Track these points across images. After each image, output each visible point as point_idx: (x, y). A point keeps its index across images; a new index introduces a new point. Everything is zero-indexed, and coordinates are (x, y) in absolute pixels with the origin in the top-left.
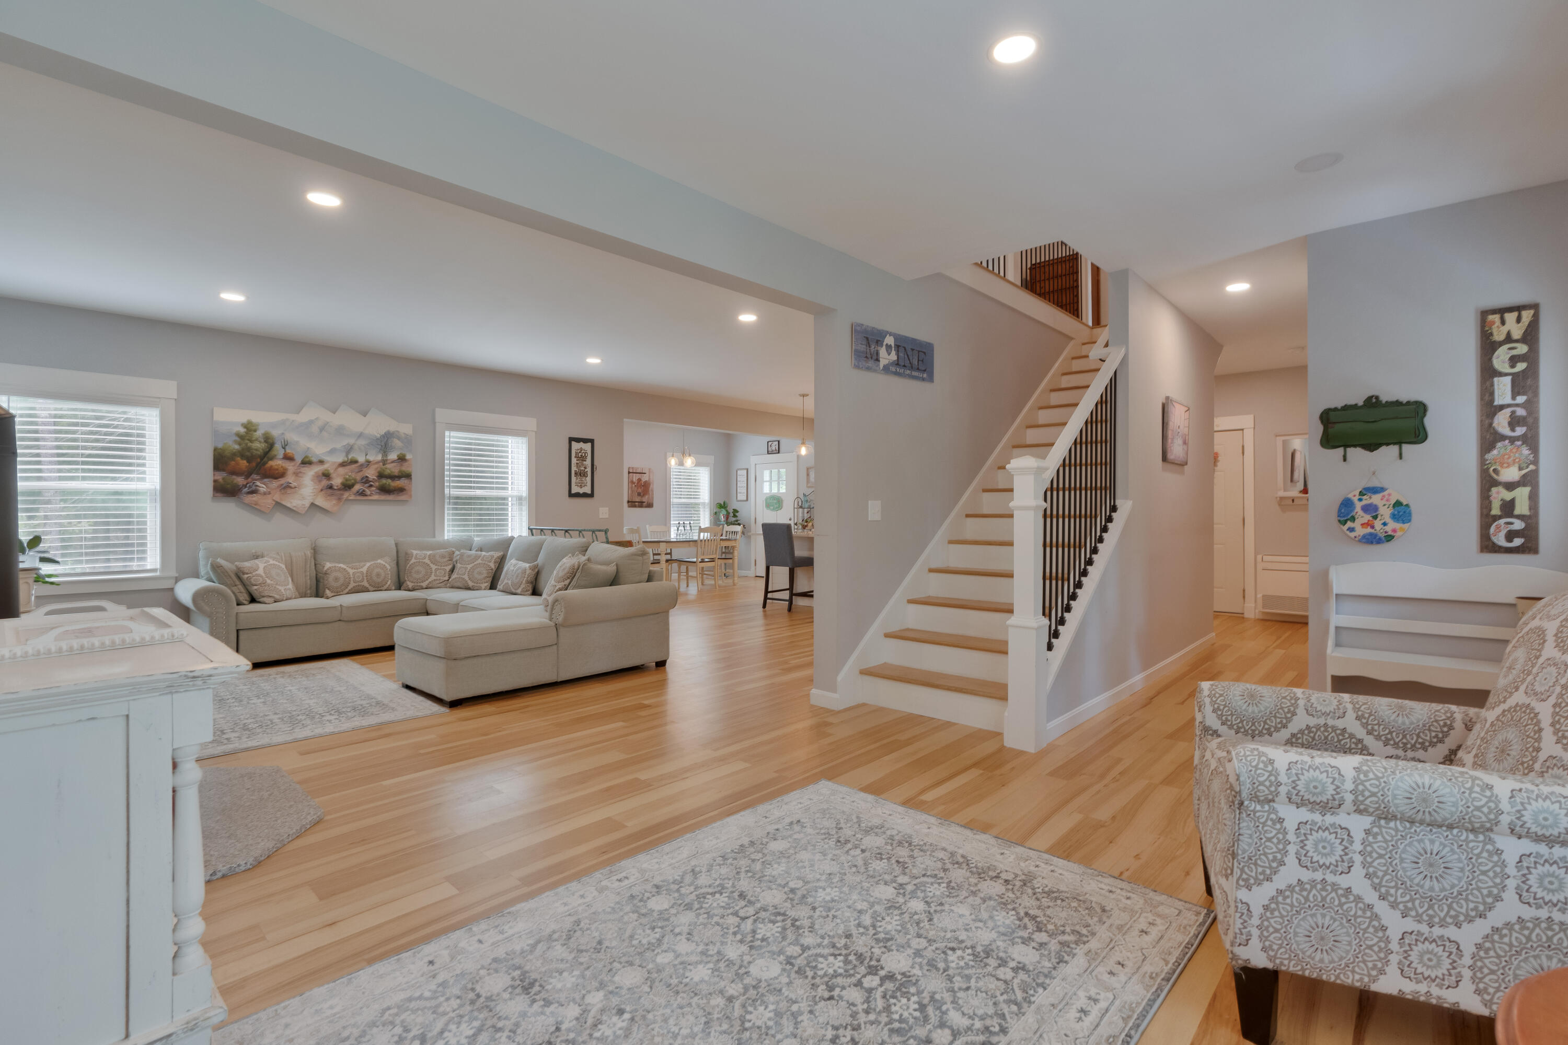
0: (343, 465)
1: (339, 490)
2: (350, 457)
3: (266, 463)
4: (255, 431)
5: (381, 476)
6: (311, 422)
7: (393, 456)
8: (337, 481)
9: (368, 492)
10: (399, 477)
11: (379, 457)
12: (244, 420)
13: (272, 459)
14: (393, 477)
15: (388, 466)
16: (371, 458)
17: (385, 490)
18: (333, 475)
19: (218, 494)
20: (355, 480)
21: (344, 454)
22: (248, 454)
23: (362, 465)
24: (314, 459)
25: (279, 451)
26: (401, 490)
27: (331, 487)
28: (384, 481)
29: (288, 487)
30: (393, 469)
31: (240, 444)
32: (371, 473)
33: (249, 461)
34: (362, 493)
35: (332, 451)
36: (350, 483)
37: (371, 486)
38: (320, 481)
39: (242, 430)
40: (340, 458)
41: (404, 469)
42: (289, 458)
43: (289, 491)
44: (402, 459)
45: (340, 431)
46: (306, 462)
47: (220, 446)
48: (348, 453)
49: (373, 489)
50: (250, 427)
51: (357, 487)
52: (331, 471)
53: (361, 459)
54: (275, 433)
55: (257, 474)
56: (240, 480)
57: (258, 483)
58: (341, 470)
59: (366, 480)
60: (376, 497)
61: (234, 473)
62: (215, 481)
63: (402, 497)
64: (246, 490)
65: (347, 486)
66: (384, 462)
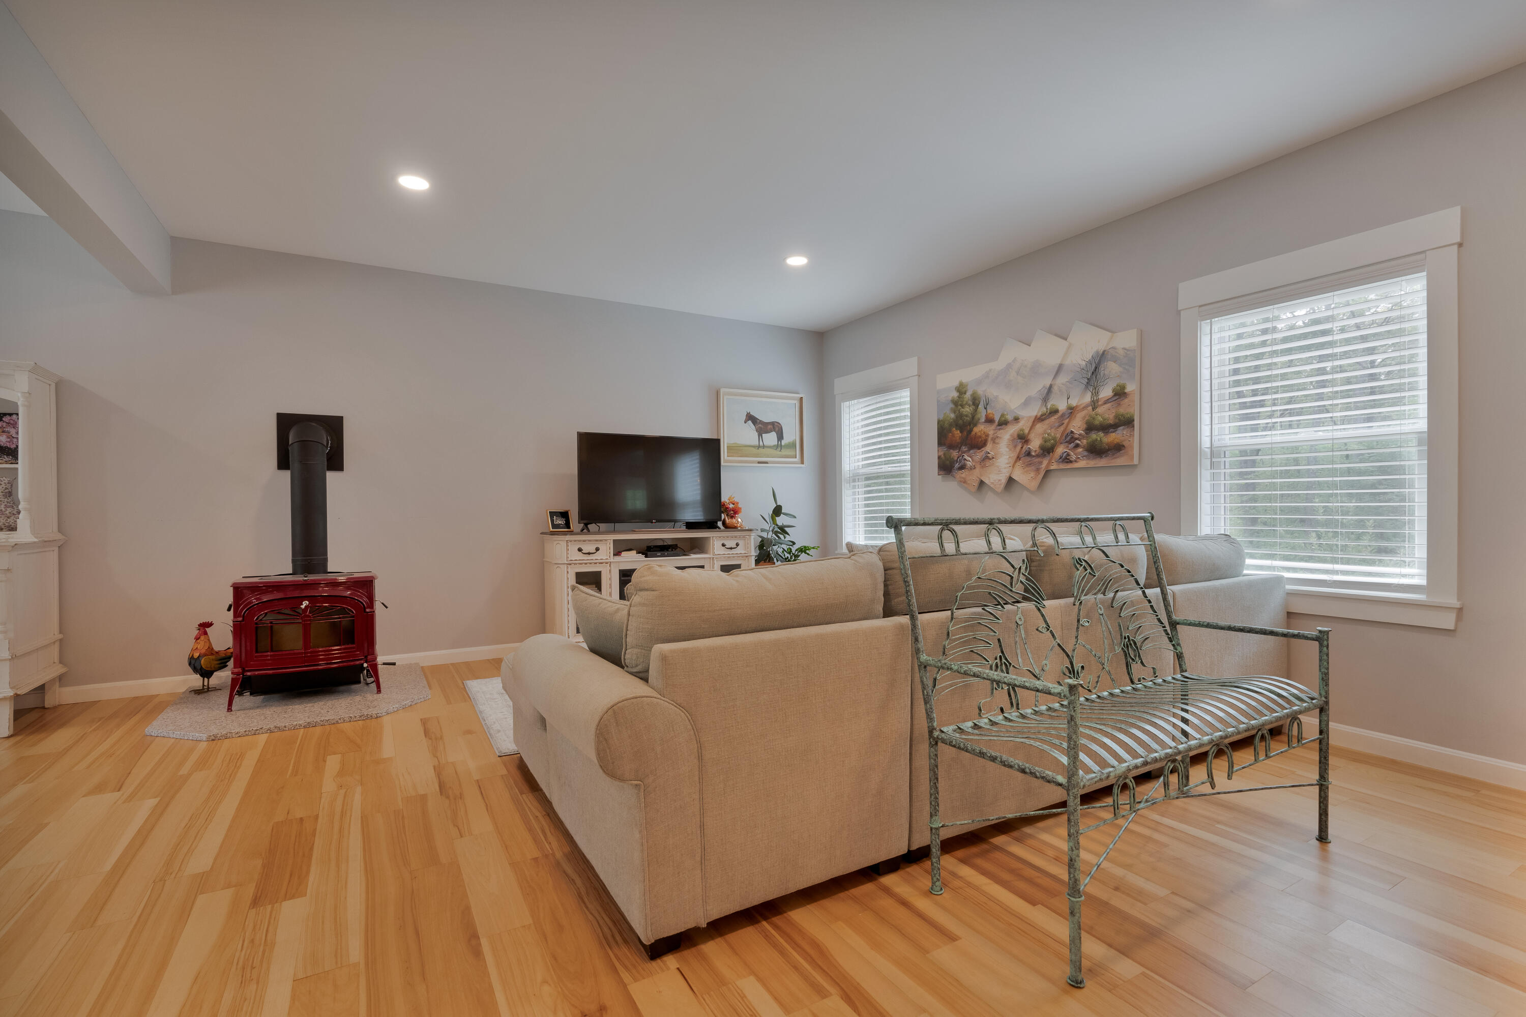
0: (1040, 419)
1: (1038, 456)
2: (1049, 407)
3: (971, 431)
4: (965, 393)
5: (1090, 428)
6: (1009, 366)
7: (1106, 392)
8: (1035, 444)
9: (1073, 457)
10: (1114, 426)
11: (1088, 398)
12: (956, 384)
13: (975, 425)
14: (1106, 428)
15: (1100, 410)
16: (1074, 402)
17: (1096, 451)
18: (1032, 436)
19: (941, 472)
20: (1054, 439)
21: (1039, 403)
22: (961, 422)
23: (1063, 415)
24: (1010, 417)
25: (982, 414)
26: (1118, 448)
27: (1028, 454)
28: (1094, 436)
29: (987, 458)
30: (1106, 413)
31: (955, 412)
32: (1077, 426)
33: (961, 432)
34: (1066, 459)
35: (1027, 403)
36: (1049, 444)
37: (1077, 446)
38: (1015, 447)
39: (955, 394)
40: (1035, 410)
41: (1122, 410)
42: (990, 420)
43: (988, 463)
44: (1120, 394)
45: (1035, 370)
46: (1003, 423)
47: (941, 418)
48: (1045, 400)
49: (1080, 450)
50: (961, 389)
51: (1060, 450)
52: (1026, 431)
53: (1062, 406)
54: (980, 392)
55: (966, 445)
56: (955, 454)
57: (966, 457)
58: (1040, 427)
59: (1070, 439)
60: (1082, 464)
61: (951, 447)
62: (939, 457)
63: (1120, 461)
64: (957, 465)
65: (1047, 450)
66: (1094, 404)
